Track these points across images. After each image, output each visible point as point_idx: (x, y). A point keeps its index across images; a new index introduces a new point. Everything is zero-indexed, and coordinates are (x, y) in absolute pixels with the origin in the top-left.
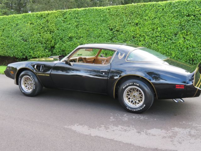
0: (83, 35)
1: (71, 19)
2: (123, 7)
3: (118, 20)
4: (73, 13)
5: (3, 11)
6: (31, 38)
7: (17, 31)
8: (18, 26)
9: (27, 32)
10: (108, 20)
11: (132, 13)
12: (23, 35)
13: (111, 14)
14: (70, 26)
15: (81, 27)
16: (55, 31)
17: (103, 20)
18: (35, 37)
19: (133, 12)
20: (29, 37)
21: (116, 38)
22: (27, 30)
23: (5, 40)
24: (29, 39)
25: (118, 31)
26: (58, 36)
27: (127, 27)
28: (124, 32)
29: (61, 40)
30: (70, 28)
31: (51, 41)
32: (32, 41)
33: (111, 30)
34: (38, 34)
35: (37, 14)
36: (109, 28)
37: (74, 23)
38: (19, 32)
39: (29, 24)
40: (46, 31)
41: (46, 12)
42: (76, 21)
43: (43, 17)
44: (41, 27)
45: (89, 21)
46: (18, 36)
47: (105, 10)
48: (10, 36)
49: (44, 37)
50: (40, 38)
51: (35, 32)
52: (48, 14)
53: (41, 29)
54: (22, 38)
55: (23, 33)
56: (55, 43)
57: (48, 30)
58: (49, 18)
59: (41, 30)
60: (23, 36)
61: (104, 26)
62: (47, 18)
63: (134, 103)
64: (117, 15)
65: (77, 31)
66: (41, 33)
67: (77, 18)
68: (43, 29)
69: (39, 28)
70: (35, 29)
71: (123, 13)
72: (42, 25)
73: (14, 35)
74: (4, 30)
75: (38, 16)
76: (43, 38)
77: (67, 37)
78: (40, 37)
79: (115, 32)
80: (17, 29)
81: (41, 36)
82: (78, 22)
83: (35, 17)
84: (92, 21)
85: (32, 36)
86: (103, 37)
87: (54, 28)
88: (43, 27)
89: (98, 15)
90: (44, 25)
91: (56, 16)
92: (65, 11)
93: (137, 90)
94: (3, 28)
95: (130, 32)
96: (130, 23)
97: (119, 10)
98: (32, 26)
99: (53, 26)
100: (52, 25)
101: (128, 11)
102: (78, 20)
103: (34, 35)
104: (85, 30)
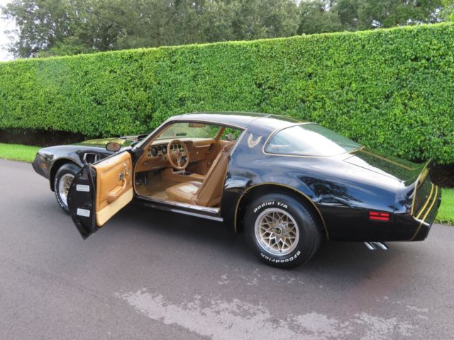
0: (206, 95)
1: (184, 64)
2: (285, 41)
3: (274, 66)
4: (189, 52)
5: (76, 49)
6: (109, 98)
7: (85, 85)
8: (88, 76)
9: (104, 87)
10: (254, 66)
11: (302, 54)
12: (97, 92)
13: (261, 54)
14: (181, 76)
15: (202, 79)
16: (154, 87)
17: (244, 67)
18: (116, 97)
19: (304, 51)
20: (106, 96)
21: (268, 102)
22: (103, 83)
23: (63, 101)
24: (106, 100)
25: (272, 88)
26: (159, 95)
27: (291, 81)
28: (284, 90)
29: (164, 103)
30: (181, 81)
31: (146, 106)
32: (111, 104)
33: (260, 85)
34: (123, 92)
35: (122, 54)
36: (256, 83)
37: (189, 72)
38: (90, 86)
39: (107, 72)
40: (138, 87)
41: (140, 50)
42: (193, 69)
43: (134, 58)
44: (129, 78)
45: (218, 69)
46: (87, 94)
47: (249, 48)
48: (73, 94)
49: (134, 97)
50: (125, 98)
51: (117, 87)
52: (143, 54)
53: (130, 81)
54: (95, 99)
55: (95, 89)
56: (152, 109)
57: (141, 84)
58: (143, 61)
59: (128, 84)
60: (96, 95)
61: (246, 79)
62: (140, 61)
63: (276, 245)
64: (271, 57)
65: (193, 87)
66: (127, 90)
67: (195, 62)
68: (132, 82)
69: (126, 79)
70: (117, 82)
71: (283, 52)
72: (131, 74)
73: (80, 93)
74: (62, 82)
75: (125, 57)
76: (131, 100)
77: (176, 99)
79: (267, 91)
80: (86, 80)
81: (127, 95)
82: (196, 69)
83: (119, 60)
84: (222, 68)
85: (112, 94)
86: (242, 101)
87: (153, 81)
88: (133, 79)
89: (235, 57)
90: (134, 75)
91: (156, 58)
92: (174, 47)
93: (285, 218)
94: (60, 78)
95: (296, 90)
96: (297, 74)
97: (275, 47)
98: (113, 75)
99: (150, 76)
100: (150, 74)
101: (293, 49)
102: (196, 66)
103: (115, 93)
104: (210, 85)
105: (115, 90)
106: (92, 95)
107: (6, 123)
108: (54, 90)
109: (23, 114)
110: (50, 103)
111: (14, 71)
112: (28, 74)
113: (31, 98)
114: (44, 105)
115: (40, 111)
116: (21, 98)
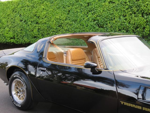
105: (115, 16)
106: (95, 21)
107: (26, 41)
108: (64, 17)
109: (39, 34)
110: (59, 26)
111: (32, 5)
112: (43, 7)
113: (45, 23)
114: (55, 28)
115: (52, 33)
116: (37, 23)
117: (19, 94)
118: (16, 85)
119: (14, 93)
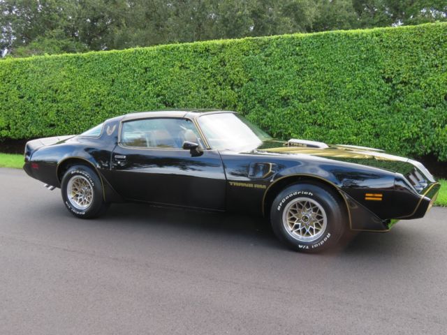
0: (317, 92)
1: (283, 57)
2: (415, 29)
3: (405, 58)
4: (287, 44)
6: (183, 99)
7: (146, 84)
8: (149, 74)
9: (174, 86)
10: (379, 58)
11: (439, 43)
13: (386, 45)
14: (280, 72)
15: (310, 73)
16: (245, 84)
17: (366, 60)
18: (193, 98)
19: (442, 41)
20: (178, 97)
21: (402, 98)
22: (172, 81)
23: (117, 103)
24: (178, 101)
25: (405, 83)
26: (252, 94)
27: (431, 74)
28: (423, 84)
29: (259, 103)
30: (282, 77)
33: (388, 80)
34: (201, 90)
35: (196, 47)
36: (384, 78)
37: (292, 67)
38: (154, 85)
39: (177, 69)
40: (220, 84)
41: (219, 42)
42: (296, 62)
43: (212, 52)
44: (208, 75)
45: (331, 62)
46: (151, 95)
47: (369, 37)
48: (131, 94)
49: (217, 97)
50: (206, 98)
51: (192, 85)
52: (223, 46)
53: (209, 78)
54: (162, 99)
55: (162, 88)
56: (243, 110)
57: (225, 80)
58: (226, 55)
59: (208, 81)
60: (164, 95)
61: (370, 73)
62: (222, 55)
64: (399, 47)
65: (300, 84)
66: (207, 88)
67: (297, 54)
68: (212, 79)
69: (204, 76)
70: (193, 80)
71: (414, 42)
72: (210, 69)
73: (140, 93)
74: (113, 81)
75: (199, 50)
76: (213, 99)
77: (276, 98)
78: (206, 96)
79: (399, 86)
80: (147, 78)
81: (208, 94)
82: (300, 63)
83: (191, 54)
84: (337, 61)
85: (186, 95)
86: (368, 97)
87: (242, 78)
88: (214, 75)
89: (351, 48)
90: (214, 71)
91: (243, 51)
92: (266, 38)
94: (110, 77)
95: (438, 84)
96: (437, 66)
97: (404, 36)
98: (184, 72)
99: (238, 72)
100: (237, 69)
101: (427, 37)
102: (299, 59)
103: (190, 92)
104: (323, 81)
105: (190, 89)
106: (158, 96)
107: (34, 132)
108: (104, 90)
109: (58, 120)
110: (97, 106)
111: (40, 69)
112: (63, 73)
113: (71, 101)
114: (89, 108)
115: (83, 117)
116: (54, 101)
117: (79, 198)
118: (74, 186)
119: (70, 196)
